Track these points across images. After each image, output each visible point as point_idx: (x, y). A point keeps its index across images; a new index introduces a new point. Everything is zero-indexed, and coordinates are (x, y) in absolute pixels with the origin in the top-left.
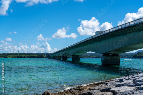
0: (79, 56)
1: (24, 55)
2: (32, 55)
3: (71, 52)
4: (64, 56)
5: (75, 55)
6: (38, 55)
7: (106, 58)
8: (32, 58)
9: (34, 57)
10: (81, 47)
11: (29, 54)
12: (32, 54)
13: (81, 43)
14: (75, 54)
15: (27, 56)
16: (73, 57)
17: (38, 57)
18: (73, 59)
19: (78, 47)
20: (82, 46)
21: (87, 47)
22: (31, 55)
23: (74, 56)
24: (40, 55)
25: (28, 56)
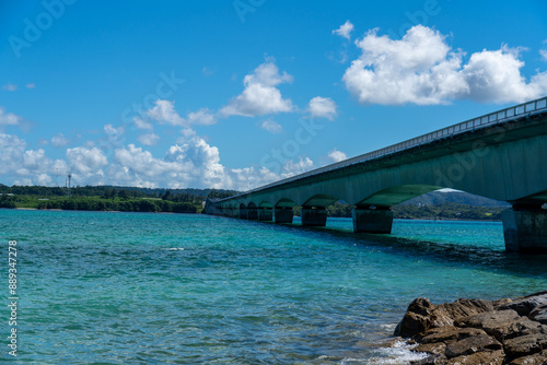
0: (387, 208)
1: (96, 199)
2: (137, 200)
3: (352, 189)
4: (310, 207)
5: (369, 201)
6: (164, 198)
7: (528, 221)
8: (135, 211)
9: (145, 207)
10: (405, 169)
11: (123, 192)
12: (135, 192)
13: (407, 151)
14: (370, 197)
15: (110, 200)
16: (361, 212)
17: (165, 209)
18: (357, 222)
19: (390, 167)
20: (409, 163)
21: (434, 167)
22: (132, 199)
23: (366, 207)
24: (176, 200)
25: (117, 200)
